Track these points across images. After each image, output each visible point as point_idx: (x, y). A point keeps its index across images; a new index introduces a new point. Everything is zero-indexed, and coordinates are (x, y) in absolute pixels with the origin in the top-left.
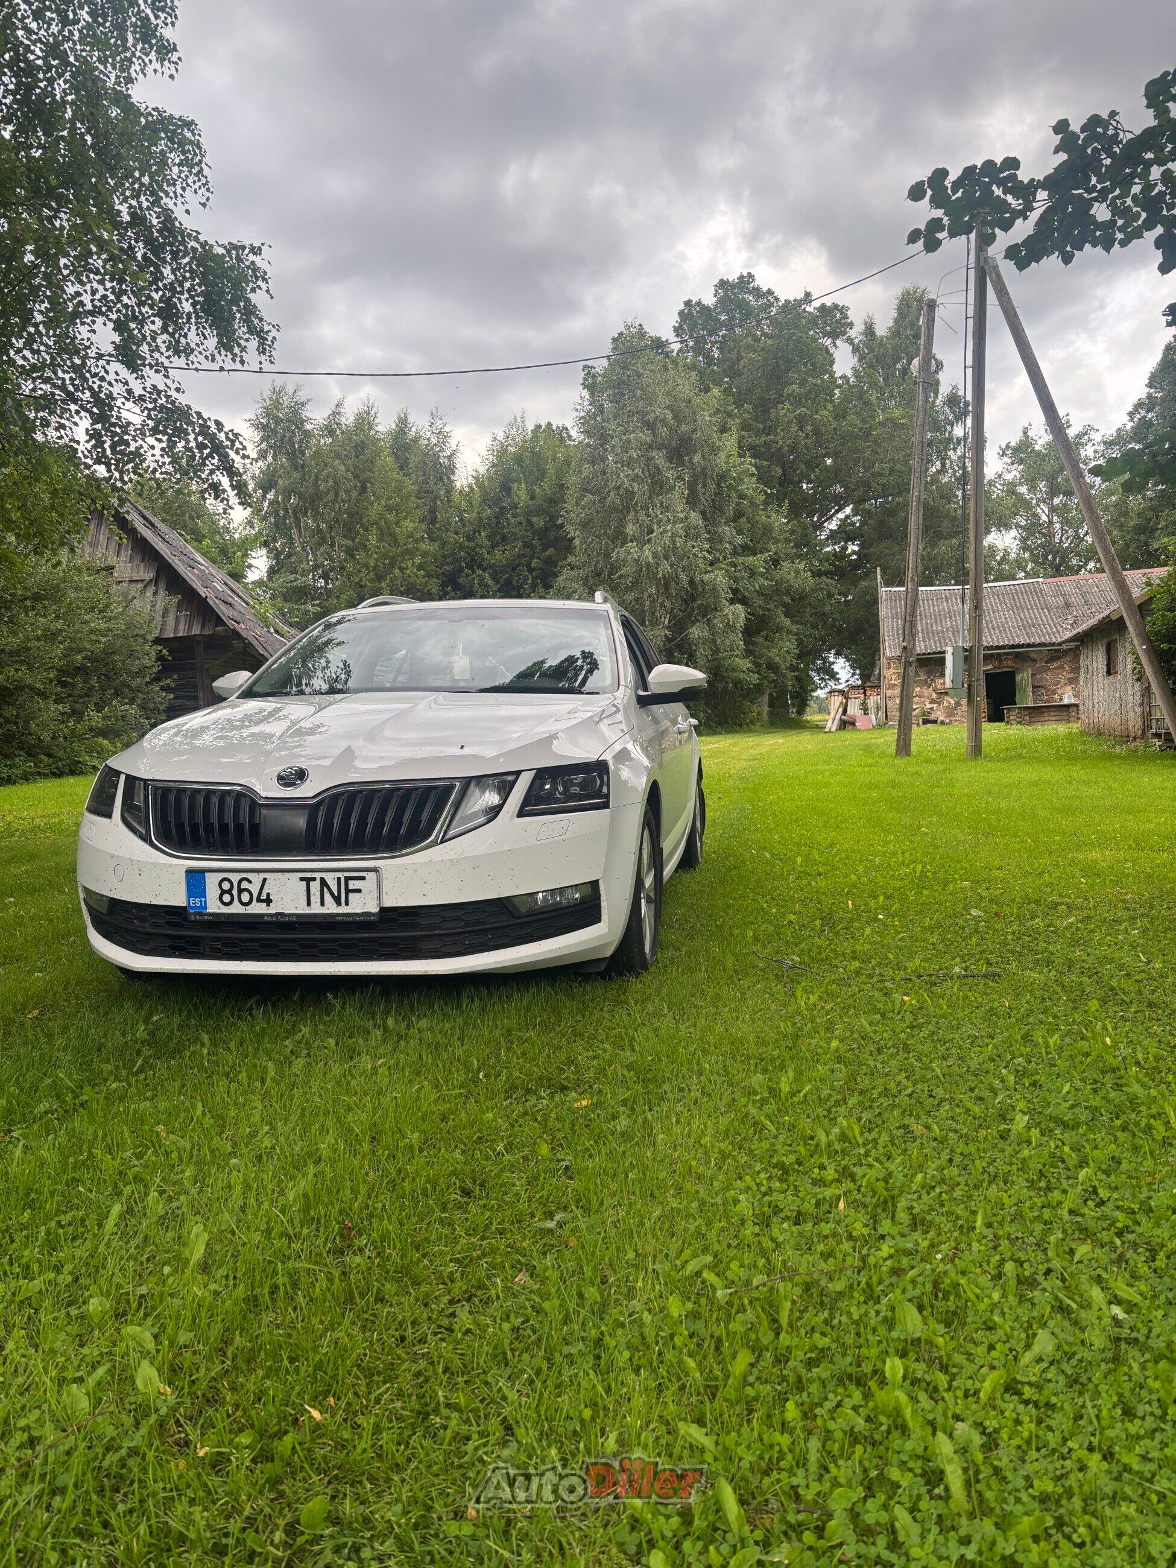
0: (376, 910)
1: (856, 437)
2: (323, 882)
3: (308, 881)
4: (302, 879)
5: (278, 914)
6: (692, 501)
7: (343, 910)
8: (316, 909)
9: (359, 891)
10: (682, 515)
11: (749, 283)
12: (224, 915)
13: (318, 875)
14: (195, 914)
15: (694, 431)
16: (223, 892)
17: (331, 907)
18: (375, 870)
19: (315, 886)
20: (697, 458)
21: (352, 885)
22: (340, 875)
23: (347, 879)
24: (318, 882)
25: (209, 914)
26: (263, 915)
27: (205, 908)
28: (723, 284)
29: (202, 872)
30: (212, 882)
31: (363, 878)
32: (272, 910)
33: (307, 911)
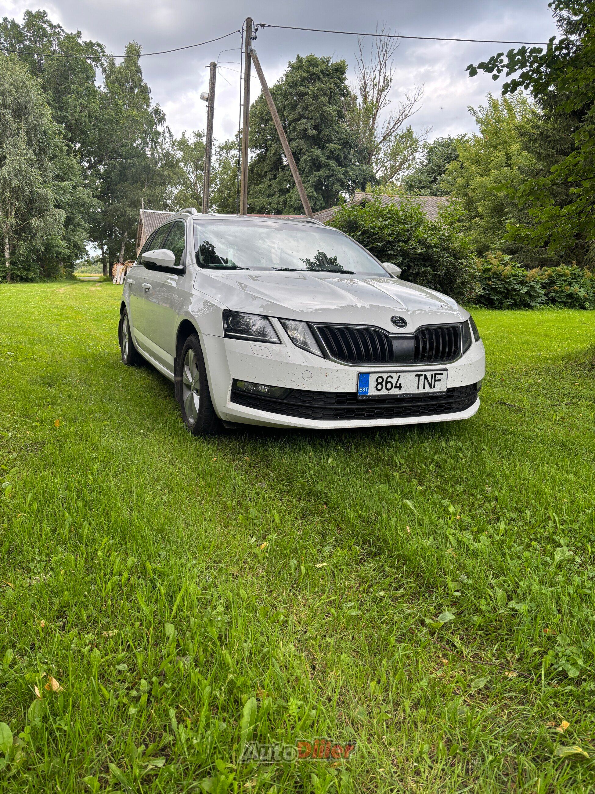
0: (445, 390)
2: (426, 377)
3: (419, 376)
4: (416, 375)
5: (404, 394)
6: (29, 143)
7: (433, 390)
8: (421, 390)
9: (439, 380)
10: (24, 152)
11: (44, 17)
12: (378, 396)
13: (423, 373)
14: (362, 396)
15: (28, 102)
16: (378, 383)
17: (428, 390)
18: (446, 370)
19: (422, 378)
21: (438, 377)
22: (433, 373)
23: (436, 374)
24: (423, 376)
25: (370, 396)
26: (396, 395)
27: (368, 392)
28: (28, 13)
29: (368, 373)
30: (372, 379)
31: (442, 374)
32: (401, 392)
33: (417, 391)
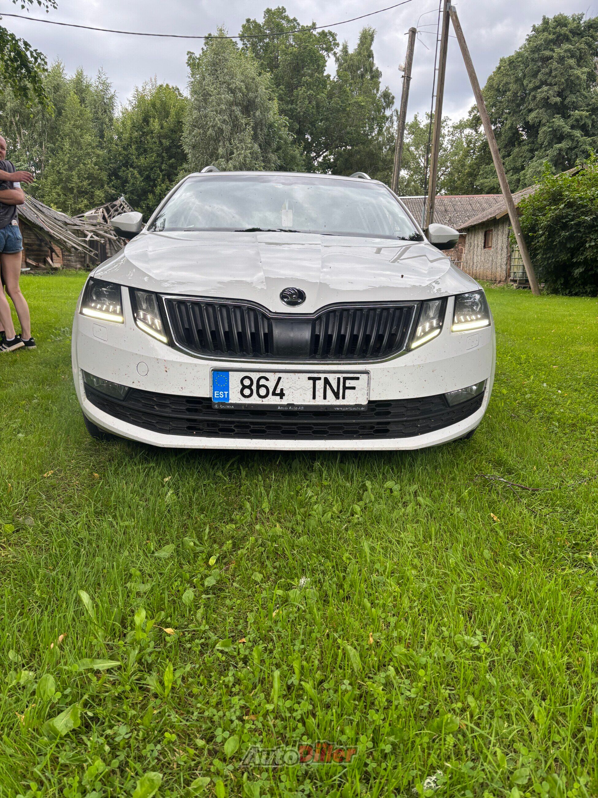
0: (365, 403)
1: (338, 111)
2: (327, 381)
3: (314, 380)
4: (310, 378)
5: (289, 405)
6: (255, 137)
7: (340, 402)
8: (320, 401)
9: (354, 388)
10: (249, 145)
12: (244, 405)
13: (323, 376)
14: (219, 404)
15: (256, 97)
16: (244, 387)
17: (331, 400)
18: (367, 372)
19: (320, 384)
20: (258, 113)
21: (349, 383)
22: (341, 376)
23: (345, 379)
24: (322, 380)
25: (231, 404)
26: (276, 406)
27: (228, 399)
29: (227, 371)
30: (234, 380)
31: (358, 379)
32: (285, 401)
33: (312, 403)
